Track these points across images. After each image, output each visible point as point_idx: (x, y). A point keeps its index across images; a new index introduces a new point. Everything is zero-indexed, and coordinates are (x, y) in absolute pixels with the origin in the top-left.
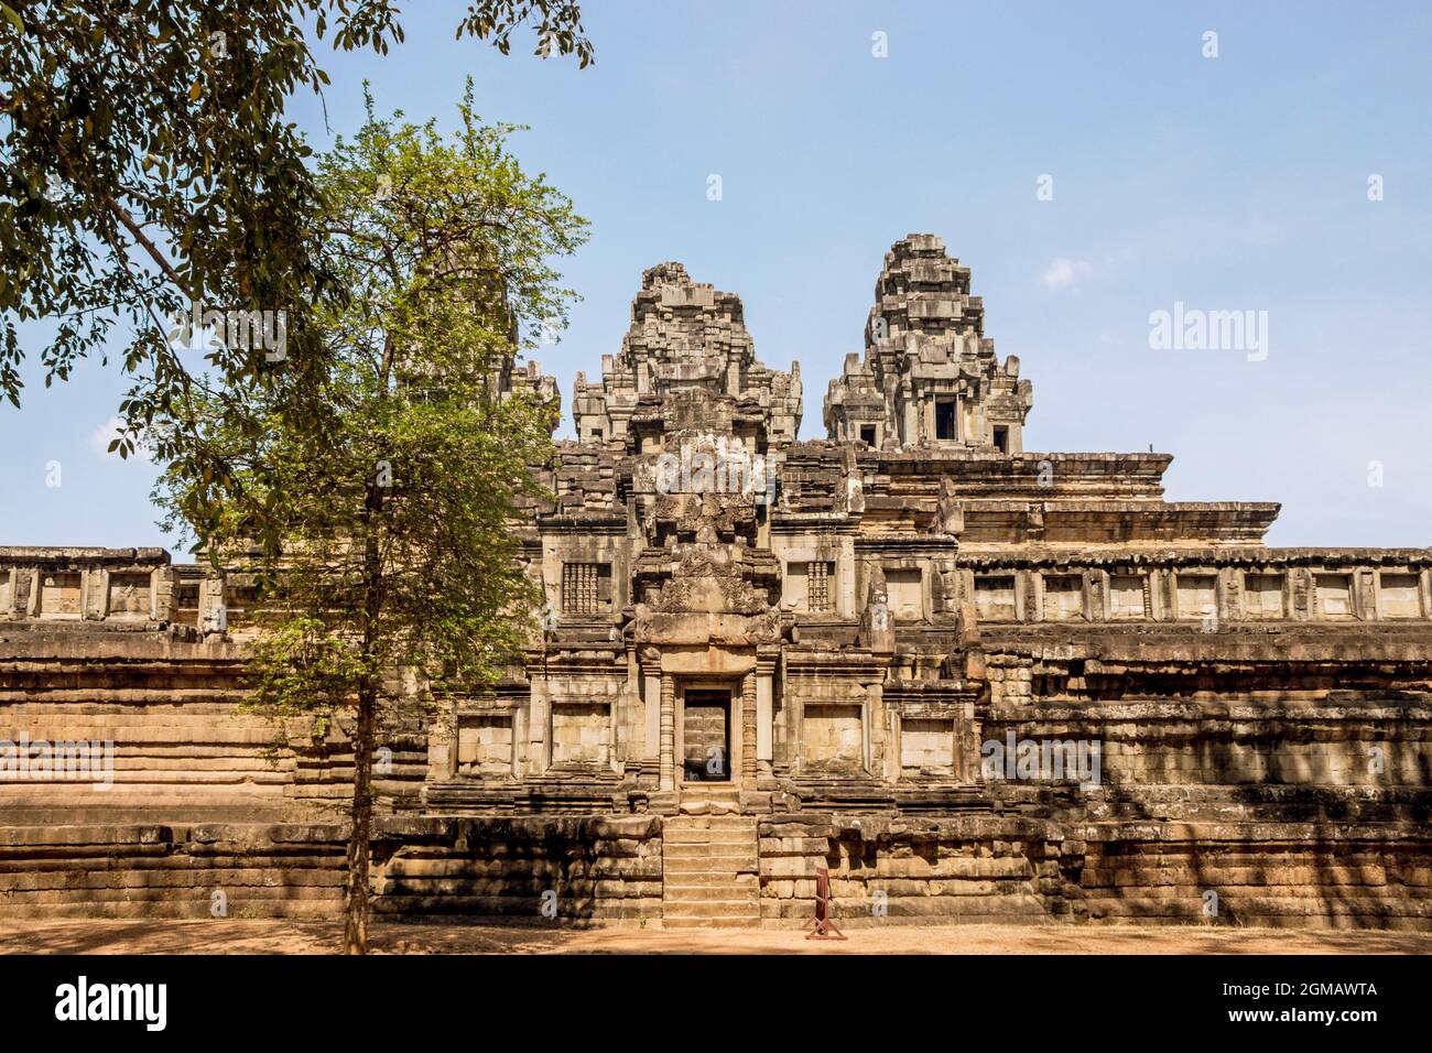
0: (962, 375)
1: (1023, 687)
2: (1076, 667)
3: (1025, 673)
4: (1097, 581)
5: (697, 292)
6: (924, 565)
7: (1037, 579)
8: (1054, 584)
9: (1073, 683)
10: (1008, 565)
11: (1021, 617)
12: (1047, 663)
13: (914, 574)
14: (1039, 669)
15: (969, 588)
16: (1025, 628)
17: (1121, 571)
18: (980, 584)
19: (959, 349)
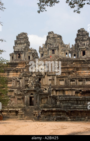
0: (86, 48)
1: (74, 93)
2: (81, 90)
3: (74, 91)
4: (84, 80)
5: (55, 35)
6: (64, 79)
7: (77, 80)
8: (79, 81)
9: (80, 92)
10: (74, 79)
11: (76, 85)
12: (77, 90)
13: (63, 80)
14: (76, 91)
15: (70, 82)
16: (76, 86)
17: (87, 79)
18: (71, 81)
19: (86, 44)
